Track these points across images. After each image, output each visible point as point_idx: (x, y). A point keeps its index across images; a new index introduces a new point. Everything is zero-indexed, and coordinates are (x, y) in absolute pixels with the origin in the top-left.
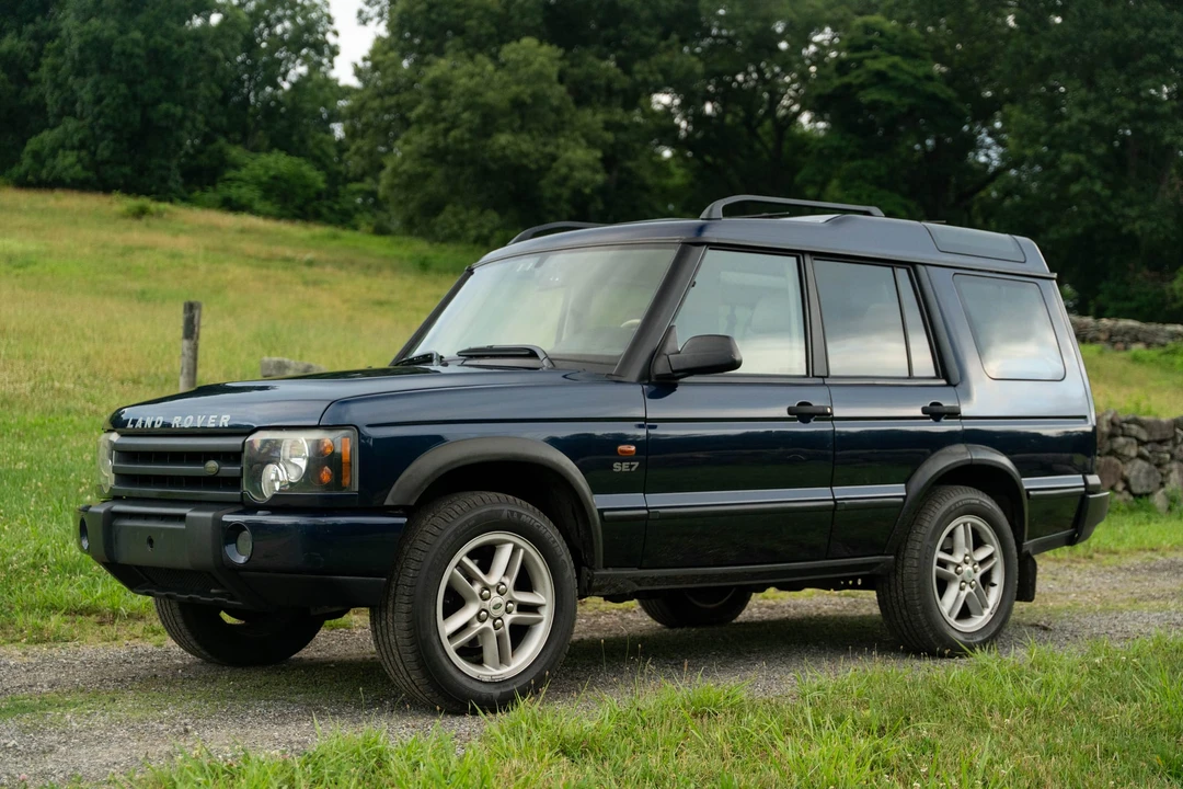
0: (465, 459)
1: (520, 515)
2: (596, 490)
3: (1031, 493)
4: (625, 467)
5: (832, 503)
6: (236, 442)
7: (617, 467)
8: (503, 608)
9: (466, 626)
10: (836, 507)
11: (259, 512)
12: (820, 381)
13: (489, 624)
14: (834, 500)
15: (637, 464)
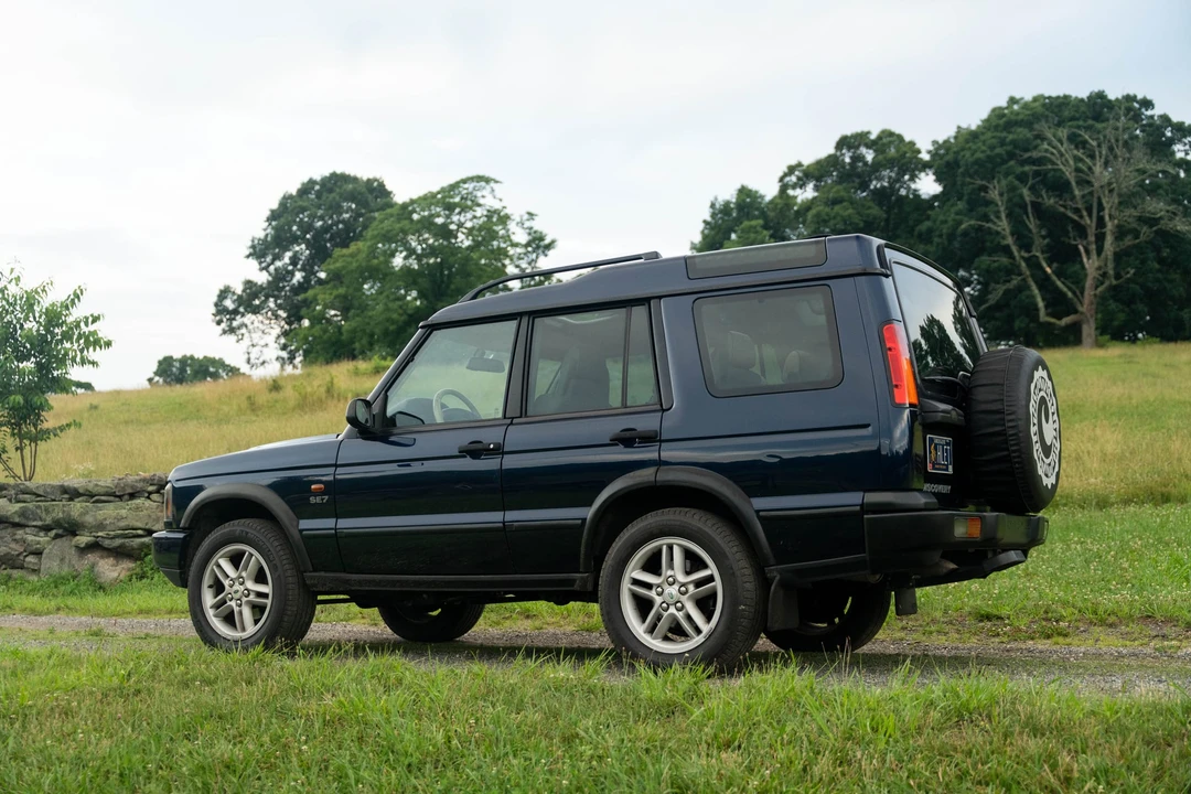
1: (247, 533)
2: (301, 516)
3: (761, 513)
4: (318, 500)
5: (501, 525)
7: (313, 500)
8: (239, 594)
10: (505, 528)
12: (509, 421)
14: (504, 522)
15: (327, 497)
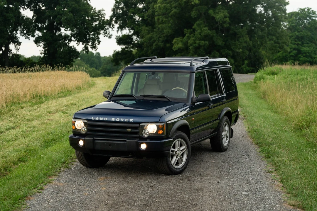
0: (179, 126)
4: (193, 122)
5: (212, 123)
6: (137, 125)
9: (176, 159)
11: (147, 140)
13: (178, 157)
